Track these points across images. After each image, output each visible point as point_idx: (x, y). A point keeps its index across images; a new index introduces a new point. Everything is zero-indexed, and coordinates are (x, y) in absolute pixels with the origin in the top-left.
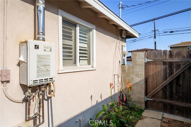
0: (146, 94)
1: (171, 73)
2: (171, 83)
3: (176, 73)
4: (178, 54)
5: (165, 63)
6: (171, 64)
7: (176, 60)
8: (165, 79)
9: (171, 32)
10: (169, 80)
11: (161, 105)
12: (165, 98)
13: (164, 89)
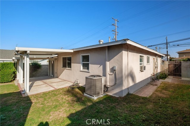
0: (169, 72)
1: (176, 66)
2: (175, 69)
3: (177, 67)
4: (177, 62)
5: (174, 64)
6: (175, 64)
7: (177, 63)
8: (174, 68)
9: (177, 45)
10: (175, 68)
11: (173, 74)
12: (174, 72)
13: (174, 70)
